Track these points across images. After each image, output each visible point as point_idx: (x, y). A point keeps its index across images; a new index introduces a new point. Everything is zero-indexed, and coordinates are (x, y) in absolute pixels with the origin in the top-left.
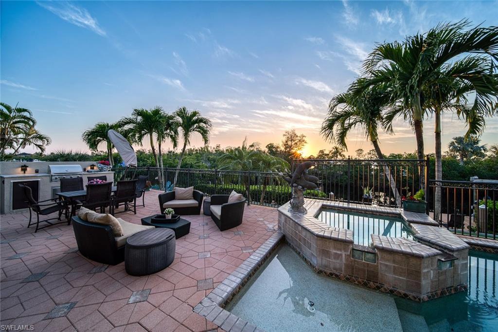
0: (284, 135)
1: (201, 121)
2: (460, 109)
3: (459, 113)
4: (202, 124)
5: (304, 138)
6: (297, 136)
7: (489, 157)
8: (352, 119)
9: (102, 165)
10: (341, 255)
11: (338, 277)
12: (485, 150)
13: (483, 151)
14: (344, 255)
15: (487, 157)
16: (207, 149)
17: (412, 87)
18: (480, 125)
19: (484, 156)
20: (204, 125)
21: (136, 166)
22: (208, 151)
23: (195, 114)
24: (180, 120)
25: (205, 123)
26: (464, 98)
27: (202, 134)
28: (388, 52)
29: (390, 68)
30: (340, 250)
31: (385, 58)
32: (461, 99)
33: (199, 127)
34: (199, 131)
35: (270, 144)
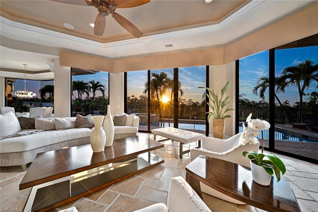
1: (101, 86)
4: (101, 87)
16: (104, 98)
20: (103, 88)
22: (104, 99)
23: (98, 83)
24: (91, 85)
27: (101, 91)
33: (100, 88)
34: (100, 90)
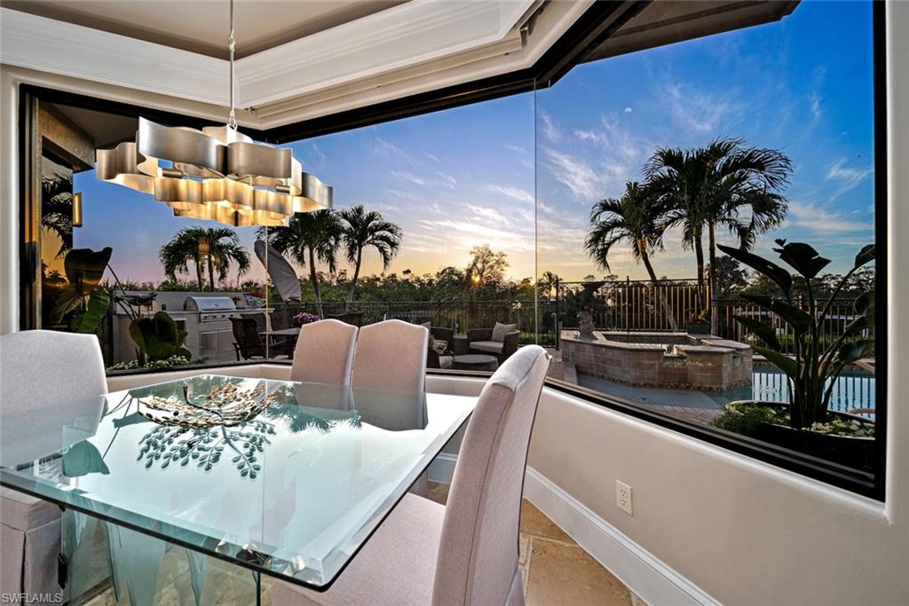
0: (472, 253)
2: (734, 225)
3: (731, 227)
5: (504, 257)
6: (492, 255)
7: (752, 285)
8: (616, 232)
9: (255, 298)
10: (654, 364)
11: (651, 386)
12: (746, 275)
13: (744, 278)
14: (657, 365)
15: (748, 286)
17: (701, 204)
18: (751, 242)
19: (744, 283)
20: (390, 235)
21: (300, 299)
25: (391, 231)
26: (736, 211)
28: (670, 158)
29: (667, 174)
30: (653, 360)
31: (665, 165)
32: (732, 211)
35: (449, 268)
